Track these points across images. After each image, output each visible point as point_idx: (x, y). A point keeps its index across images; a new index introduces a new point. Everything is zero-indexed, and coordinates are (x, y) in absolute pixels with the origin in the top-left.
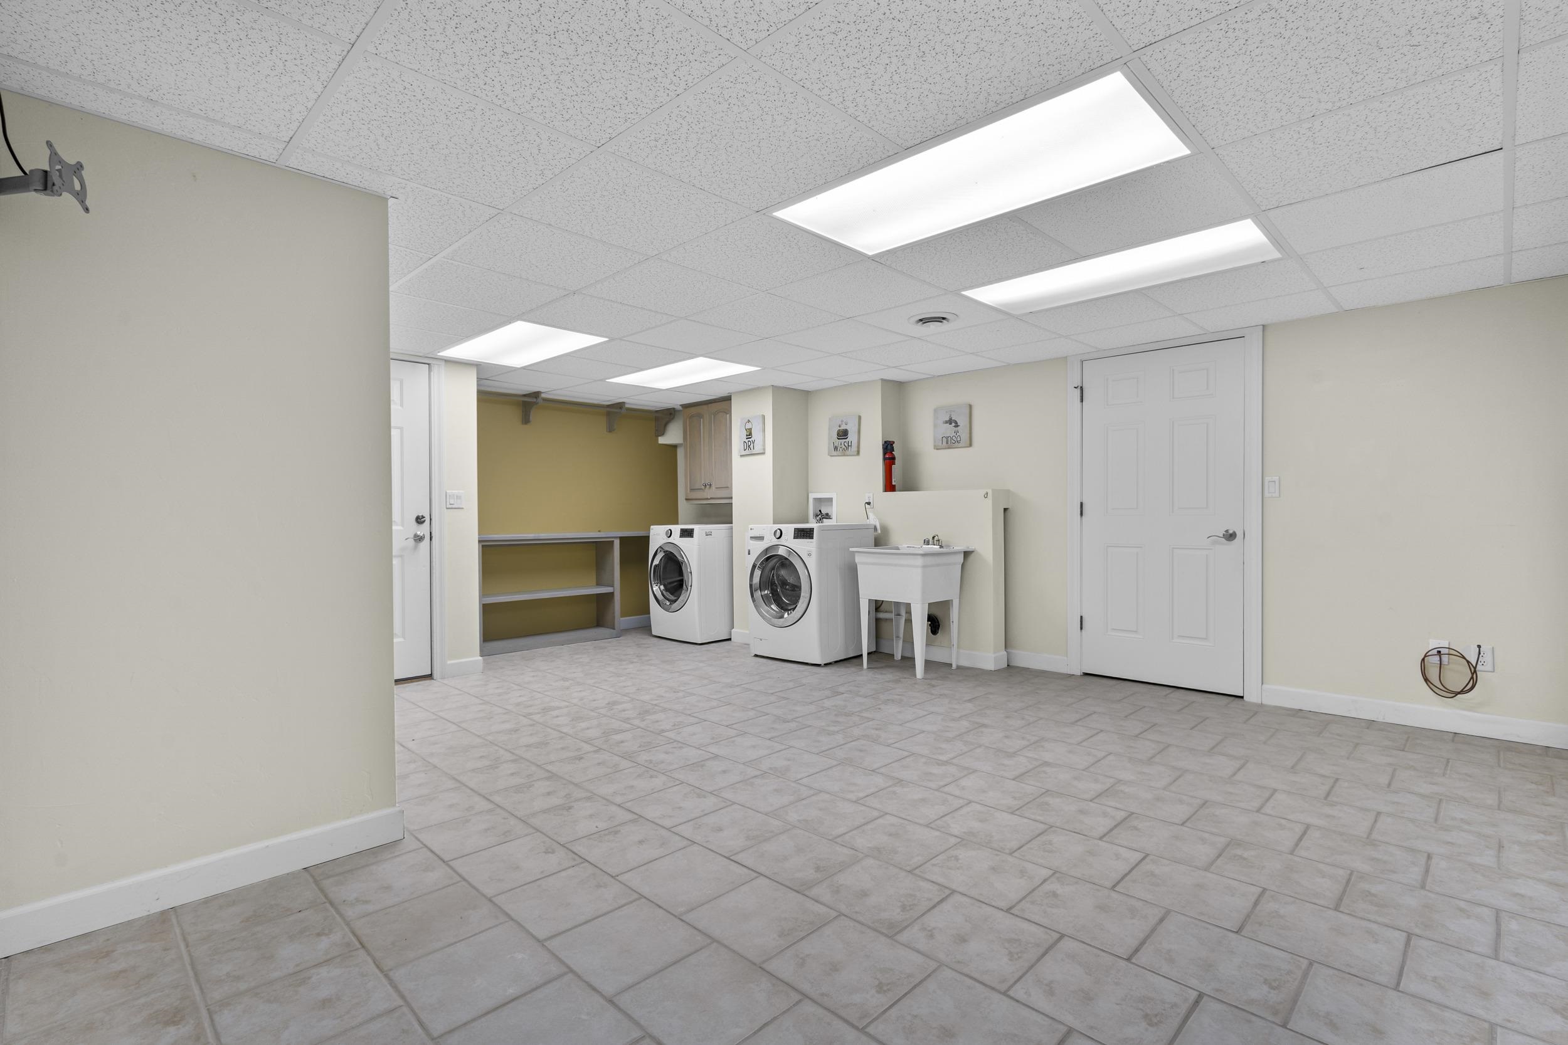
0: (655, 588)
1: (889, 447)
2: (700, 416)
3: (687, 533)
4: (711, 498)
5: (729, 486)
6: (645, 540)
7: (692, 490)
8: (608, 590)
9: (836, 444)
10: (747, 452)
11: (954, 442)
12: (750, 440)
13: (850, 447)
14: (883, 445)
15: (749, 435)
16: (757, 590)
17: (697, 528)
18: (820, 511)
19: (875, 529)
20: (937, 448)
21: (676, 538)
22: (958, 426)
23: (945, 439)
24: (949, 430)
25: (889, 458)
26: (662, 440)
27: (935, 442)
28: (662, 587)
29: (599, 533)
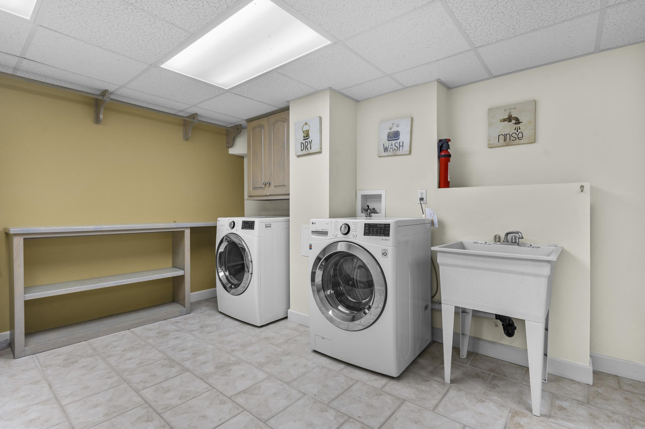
0: (221, 274)
1: (445, 145)
2: (262, 127)
3: (248, 225)
4: (270, 195)
5: (286, 185)
6: (213, 230)
7: (254, 188)
8: (179, 273)
9: (386, 145)
10: (304, 152)
11: (514, 139)
12: (307, 140)
13: (401, 148)
14: (438, 143)
15: (307, 136)
16: (320, 290)
17: (257, 221)
18: (368, 206)
19: (432, 223)
20: (491, 147)
21: (238, 230)
22: (519, 123)
23: (502, 138)
24: (509, 128)
25: (445, 156)
26: (232, 151)
27: (489, 140)
28: (227, 273)
29: (175, 224)
